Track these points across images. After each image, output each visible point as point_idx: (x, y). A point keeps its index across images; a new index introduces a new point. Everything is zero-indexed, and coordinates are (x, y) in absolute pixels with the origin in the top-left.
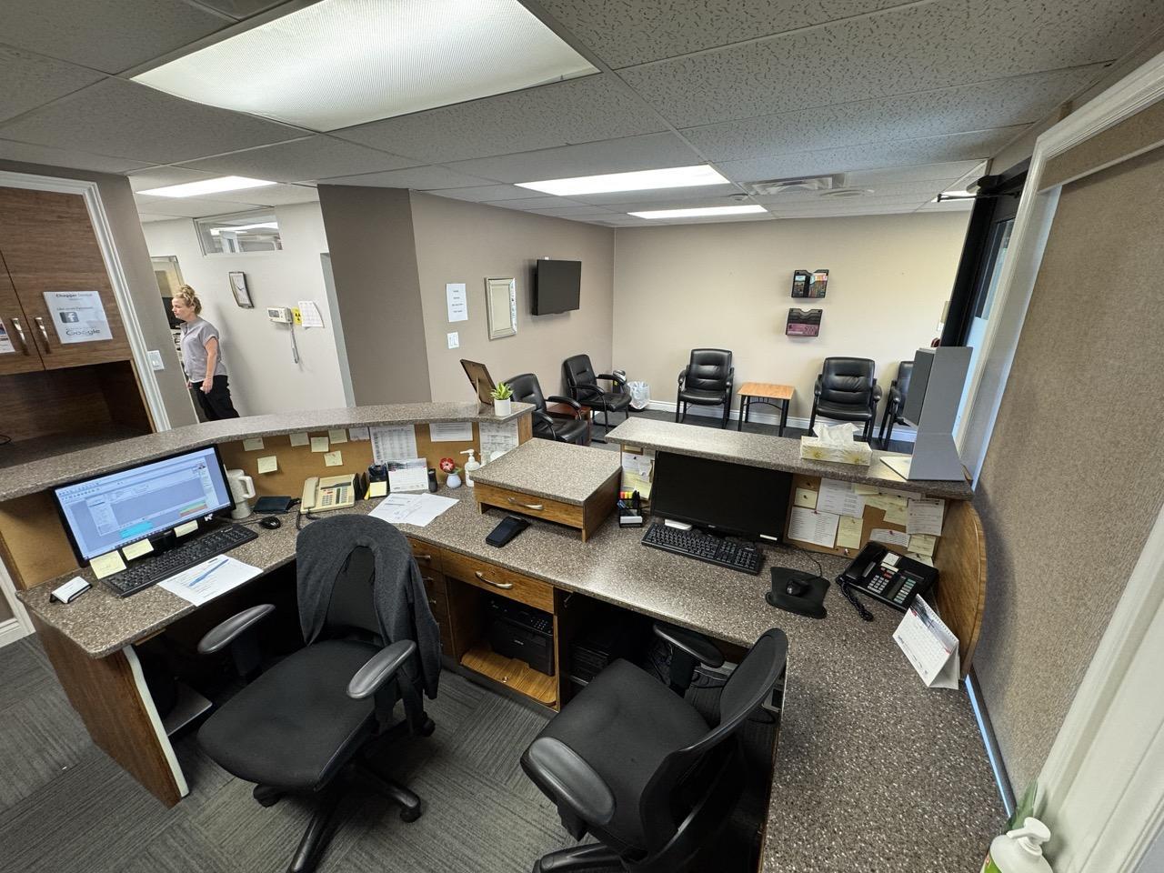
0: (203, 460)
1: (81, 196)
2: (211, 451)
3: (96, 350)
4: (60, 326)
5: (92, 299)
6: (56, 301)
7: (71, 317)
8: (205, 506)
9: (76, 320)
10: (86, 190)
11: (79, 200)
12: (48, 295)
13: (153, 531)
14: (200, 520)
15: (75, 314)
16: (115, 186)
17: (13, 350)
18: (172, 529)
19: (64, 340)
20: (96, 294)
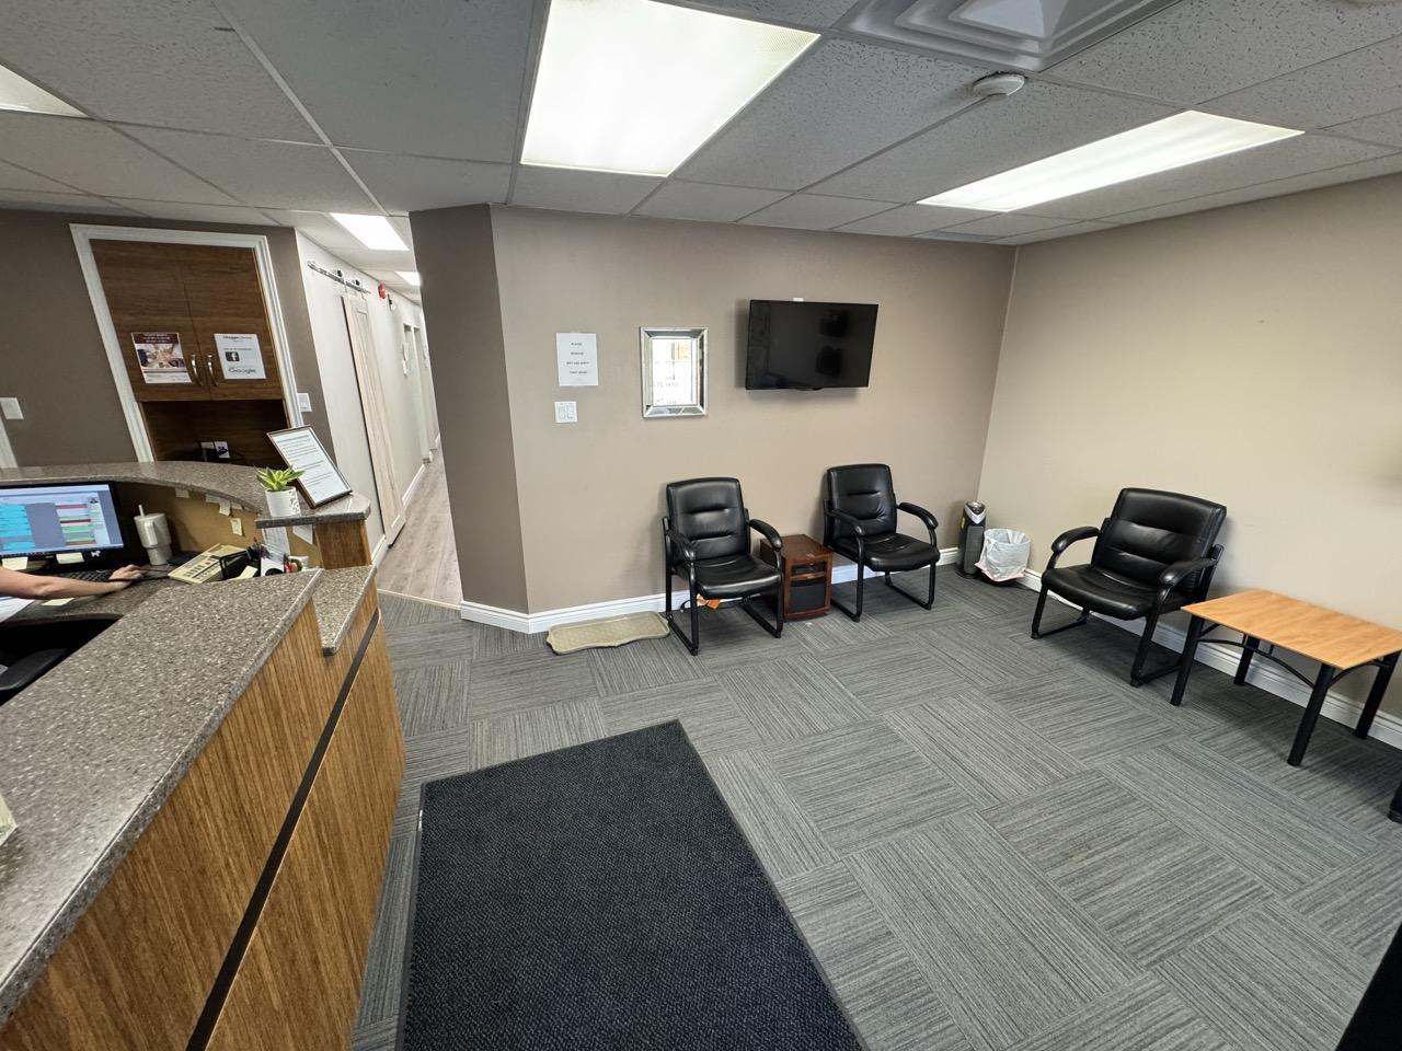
0: (96, 495)
1: (250, 249)
2: (106, 488)
3: (252, 387)
4: (225, 364)
5: (252, 341)
6: (223, 342)
7: (233, 356)
8: (94, 541)
9: (237, 359)
10: (260, 246)
11: (249, 253)
12: (219, 337)
13: (35, 551)
14: (86, 553)
15: (237, 354)
16: (282, 237)
17: (190, 381)
18: (54, 554)
19: (228, 375)
20: (255, 337)
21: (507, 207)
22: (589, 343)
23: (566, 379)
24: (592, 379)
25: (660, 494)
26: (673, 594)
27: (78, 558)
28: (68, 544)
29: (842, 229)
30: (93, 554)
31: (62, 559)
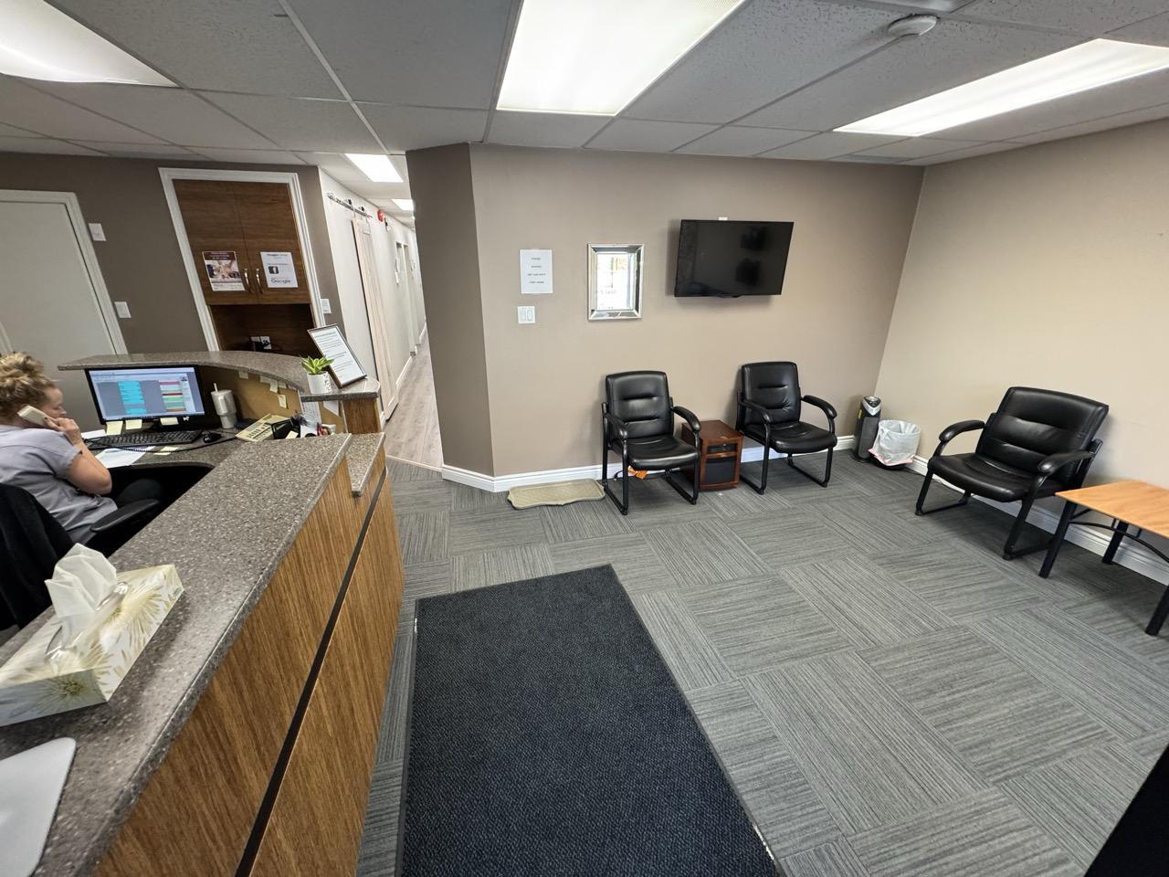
0: (185, 375)
1: (285, 184)
2: (192, 370)
3: (288, 294)
4: (269, 276)
5: (286, 259)
6: (267, 259)
7: (274, 269)
8: (185, 409)
9: (277, 272)
10: (292, 180)
11: (284, 188)
12: (264, 254)
13: (147, 415)
14: (180, 418)
15: (277, 268)
16: (309, 173)
17: (243, 289)
18: (159, 417)
19: (271, 285)
20: (290, 254)
21: (483, 145)
22: (546, 257)
23: (527, 288)
24: (548, 288)
25: (601, 382)
26: (608, 465)
27: (174, 421)
28: (168, 411)
29: (763, 156)
30: (185, 419)
31: (164, 421)
